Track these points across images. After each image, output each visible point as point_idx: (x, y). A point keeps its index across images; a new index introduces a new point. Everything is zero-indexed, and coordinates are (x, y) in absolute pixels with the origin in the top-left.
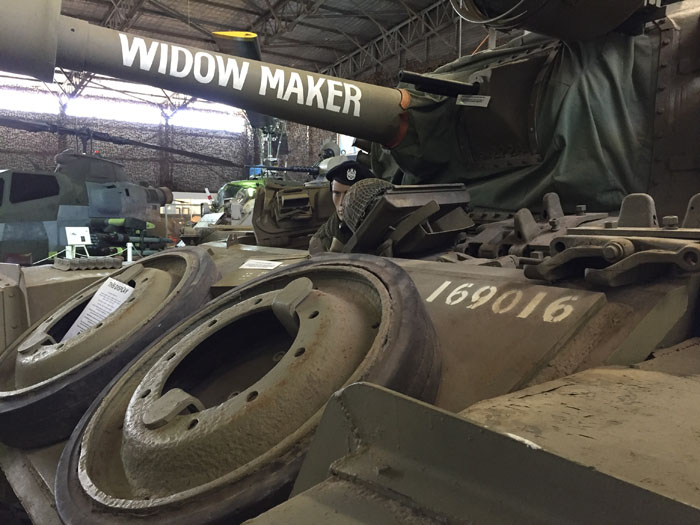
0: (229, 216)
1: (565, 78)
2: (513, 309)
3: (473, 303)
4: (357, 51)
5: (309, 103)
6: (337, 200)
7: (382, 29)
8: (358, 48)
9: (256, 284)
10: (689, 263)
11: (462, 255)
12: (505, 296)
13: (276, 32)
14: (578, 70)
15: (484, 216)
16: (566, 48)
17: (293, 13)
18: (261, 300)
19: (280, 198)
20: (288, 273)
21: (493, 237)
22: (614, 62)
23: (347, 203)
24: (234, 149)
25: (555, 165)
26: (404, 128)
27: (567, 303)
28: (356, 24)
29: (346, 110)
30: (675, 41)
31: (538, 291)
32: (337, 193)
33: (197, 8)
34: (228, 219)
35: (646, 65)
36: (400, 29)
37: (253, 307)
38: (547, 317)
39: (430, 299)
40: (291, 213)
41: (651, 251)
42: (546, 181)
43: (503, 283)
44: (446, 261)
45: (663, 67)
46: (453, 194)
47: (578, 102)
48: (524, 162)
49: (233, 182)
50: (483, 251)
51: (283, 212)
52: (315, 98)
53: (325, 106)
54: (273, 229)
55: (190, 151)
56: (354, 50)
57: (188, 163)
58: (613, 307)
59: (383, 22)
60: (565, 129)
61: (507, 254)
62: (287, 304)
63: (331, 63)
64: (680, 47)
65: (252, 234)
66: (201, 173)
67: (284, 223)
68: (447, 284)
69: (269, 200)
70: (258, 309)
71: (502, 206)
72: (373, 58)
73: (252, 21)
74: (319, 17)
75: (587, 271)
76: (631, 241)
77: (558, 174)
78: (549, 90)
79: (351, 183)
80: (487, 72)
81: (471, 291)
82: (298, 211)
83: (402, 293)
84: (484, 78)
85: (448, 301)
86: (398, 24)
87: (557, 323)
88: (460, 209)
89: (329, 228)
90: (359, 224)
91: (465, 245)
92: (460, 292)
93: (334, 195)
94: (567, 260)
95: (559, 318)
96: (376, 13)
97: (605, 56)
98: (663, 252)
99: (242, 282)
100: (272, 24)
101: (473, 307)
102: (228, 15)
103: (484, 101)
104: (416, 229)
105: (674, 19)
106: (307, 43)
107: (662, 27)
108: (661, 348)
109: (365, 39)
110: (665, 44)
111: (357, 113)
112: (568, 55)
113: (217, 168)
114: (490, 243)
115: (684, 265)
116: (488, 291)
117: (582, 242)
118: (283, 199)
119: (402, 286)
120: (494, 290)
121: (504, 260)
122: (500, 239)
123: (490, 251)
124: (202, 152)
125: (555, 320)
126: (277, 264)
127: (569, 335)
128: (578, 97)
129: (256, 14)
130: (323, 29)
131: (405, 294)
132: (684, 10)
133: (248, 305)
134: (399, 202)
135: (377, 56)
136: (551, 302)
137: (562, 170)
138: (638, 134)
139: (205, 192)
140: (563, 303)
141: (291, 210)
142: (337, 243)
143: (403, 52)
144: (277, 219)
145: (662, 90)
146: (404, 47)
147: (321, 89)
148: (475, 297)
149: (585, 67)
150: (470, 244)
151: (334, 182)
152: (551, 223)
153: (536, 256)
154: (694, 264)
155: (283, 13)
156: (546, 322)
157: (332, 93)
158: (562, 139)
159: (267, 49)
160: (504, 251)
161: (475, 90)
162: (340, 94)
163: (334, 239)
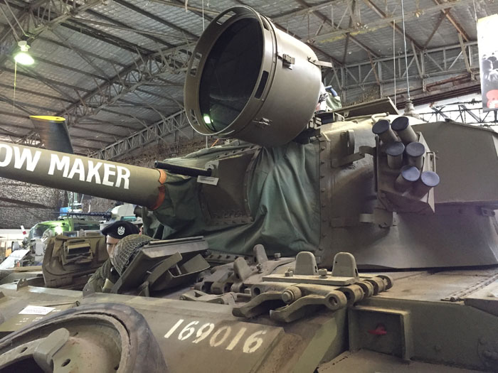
0: (34, 253)
1: (264, 168)
2: (224, 343)
3: (197, 338)
4: (144, 130)
5: (89, 180)
6: (110, 249)
7: (162, 116)
8: (145, 128)
9: (27, 331)
10: (333, 304)
11: (198, 292)
12: (219, 331)
13: (85, 115)
14: (272, 164)
15: (220, 257)
16: (265, 150)
17: (97, 102)
18: (26, 348)
19: (66, 247)
20: (54, 321)
21: (221, 277)
22: (293, 159)
23: (116, 254)
24: (47, 195)
25: (261, 225)
26: (162, 196)
27: (259, 336)
28: (144, 113)
29: (118, 184)
30: (328, 148)
31: (242, 326)
32: (110, 244)
33: (23, 95)
34: (33, 255)
35: (313, 162)
36: (175, 117)
37: (19, 355)
38: (246, 349)
39: (167, 336)
40: (74, 259)
41: (310, 296)
42: (256, 235)
43: (219, 321)
44: (187, 299)
45: (322, 163)
46: (195, 244)
47: (273, 184)
48: (243, 222)
49: (42, 223)
50: (214, 288)
51: (68, 258)
52: (94, 178)
53: (102, 181)
54: (59, 271)
55: (10, 197)
56: (143, 129)
57: (7, 206)
58: (289, 337)
59: (163, 112)
60: (266, 201)
61: (229, 291)
62: (46, 353)
63: (126, 136)
64: (331, 151)
65: (42, 275)
66: (18, 213)
67: (69, 267)
68: (181, 321)
69: (58, 248)
70: (22, 357)
71: (232, 250)
72: (156, 135)
73: (66, 106)
74: (117, 106)
75: (271, 311)
76: (299, 288)
77: (264, 231)
78: (254, 175)
79: (121, 237)
80: (216, 162)
81: (197, 327)
82: (81, 256)
83: (139, 338)
84: (214, 166)
85: (180, 337)
86: (173, 114)
87: (252, 353)
88: (199, 256)
89: (103, 271)
90: (124, 269)
91: (201, 284)
92: (189, 329)
93: (108, 246)
94: (260, 302)
95: (253, 350)
96: (157, 106)
97: (287, 156)
98: (317, 297)
99: (18, 327)
100: (81, 109)
101: (196, 341)
102: (47, 101)
103: (214, 181)
104: (165, 275)
105: (328, 135)
106: (108, 123)
107: (320, 139)
108: (324, 362)
109: (150, 123)
110: (323, 150)
111: (126, 186)
112: (265, 154)
113: (33, 210)
114: (219, 282)
115: (329, 306)
116: (208, 327)
117: (270, 288)
118: (68, 248)
119: (140, 333)
120: (212, 326)
121: (227, 296)
122: (226, 277)
123: (219, 288)
124: (19, 199)
125: (251, 352)
126: (50, 309)
127: (259, 363)
128: (273, 181)
129: (70, 102)
130: (120, 114)
131: (141, 340)
132: (334, 129)
133: (14, 354)
134: (153, 254)
135: (159, 134)
136: (250, 335)
137: (266, 228)
138: (312, 204)
139: (20, 228)
140: (256, 336)
141: (75, 256)
142: (108, 284)
143: (177, 131)
144: (64, 263)
145: (322, 177)
146: (177, 128)
147: (99, 171)
148: (199, 333)
149: (276, 161)
150: (205, 283)
151: (108, 236)
152: (258, 268)
153: (248, 292)
154: (336, 304)
155: (90, 102)
156: (245, 353)
157: (107, 173)
158: (265, 208)
159: (76, 125)
160: (228, 289)
161: (208, 173)
162: (113, 173)
163: (107, 280)
